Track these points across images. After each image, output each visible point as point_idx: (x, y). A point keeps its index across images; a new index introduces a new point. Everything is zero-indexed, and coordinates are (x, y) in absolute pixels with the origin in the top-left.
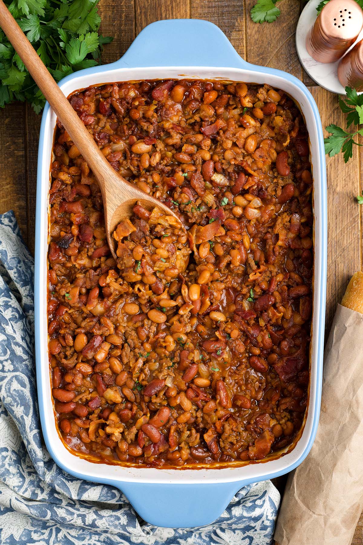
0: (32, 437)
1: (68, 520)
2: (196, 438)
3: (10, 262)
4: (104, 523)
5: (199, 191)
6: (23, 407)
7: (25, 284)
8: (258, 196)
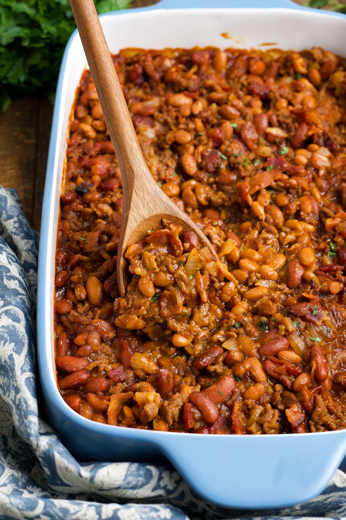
0: (23, 380)
1: (72, 511)
2: (274, 415)
3: (9, 209)
4: (133, 515)
5: (251, 144)
6: (13, 344)
7: (27, 236)
8: (326, 145)
